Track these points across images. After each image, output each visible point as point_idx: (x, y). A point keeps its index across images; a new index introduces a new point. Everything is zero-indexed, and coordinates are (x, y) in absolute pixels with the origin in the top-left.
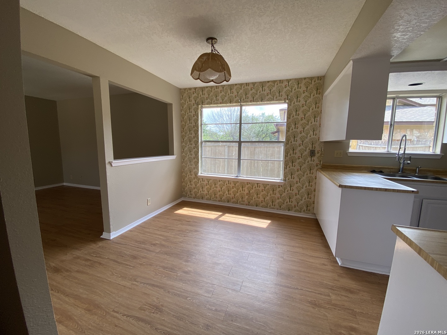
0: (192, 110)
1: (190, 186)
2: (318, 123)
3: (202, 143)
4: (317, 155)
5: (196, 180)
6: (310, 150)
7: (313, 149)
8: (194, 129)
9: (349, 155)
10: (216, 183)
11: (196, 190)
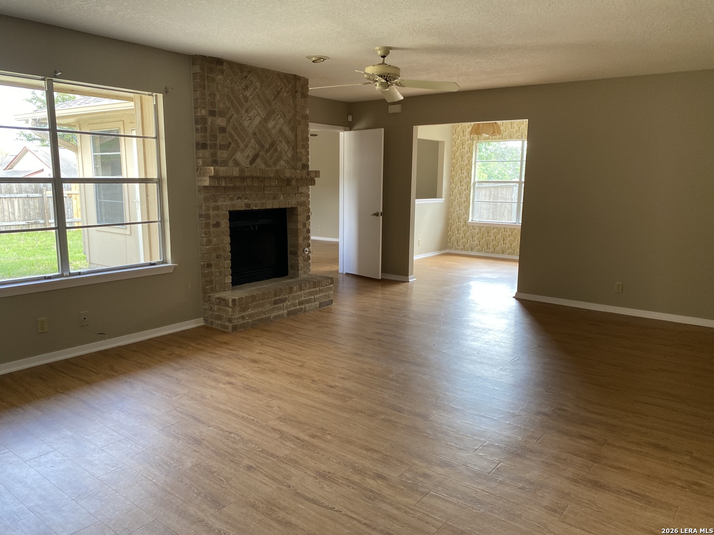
0: (466, 146)
1: (457, 235)
3: (474, 184)
5: (465, 228)
8: (466, 168)
10: (489, 231)
11: (464, 240)
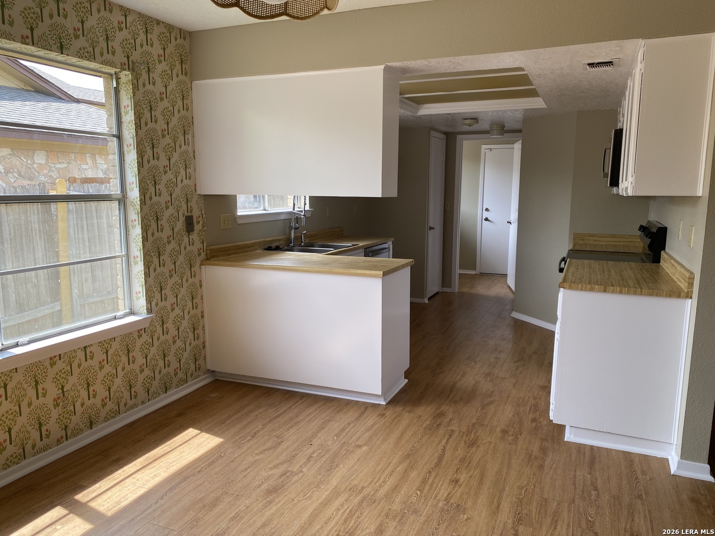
2: (190, 149)
4: (197, 228)
6: (184, 217)
7: (190, 214)
9: (240, 222)
